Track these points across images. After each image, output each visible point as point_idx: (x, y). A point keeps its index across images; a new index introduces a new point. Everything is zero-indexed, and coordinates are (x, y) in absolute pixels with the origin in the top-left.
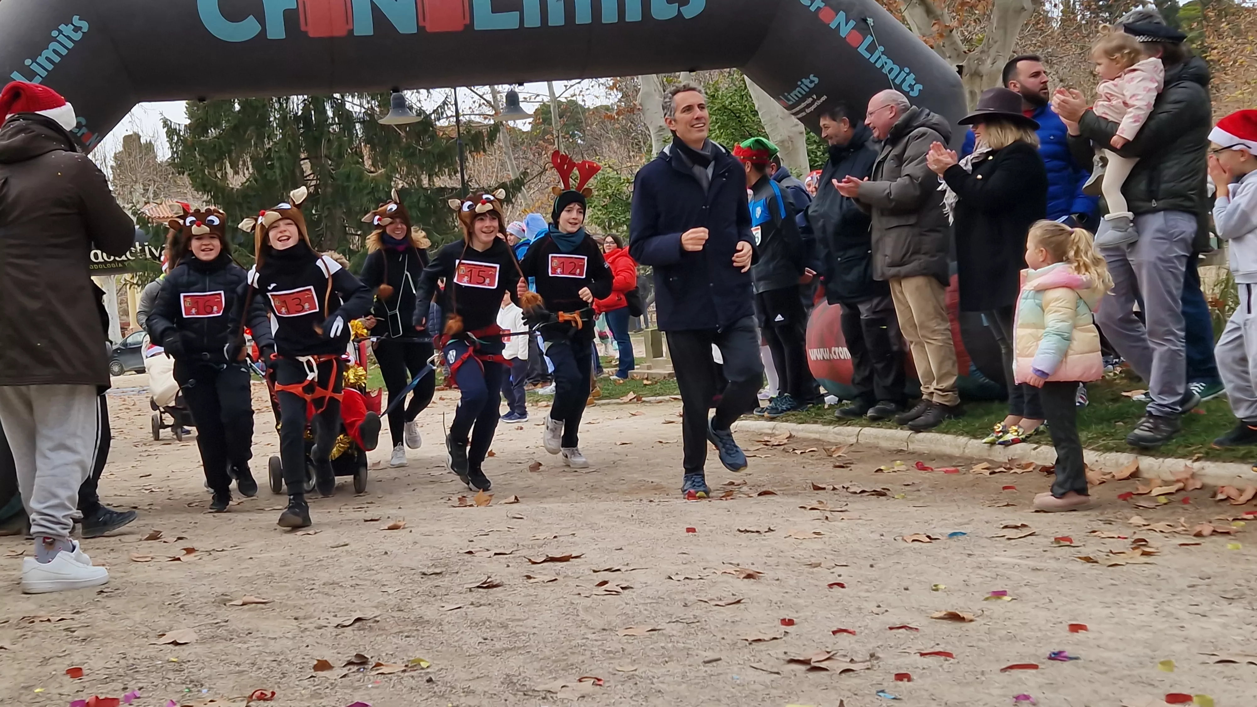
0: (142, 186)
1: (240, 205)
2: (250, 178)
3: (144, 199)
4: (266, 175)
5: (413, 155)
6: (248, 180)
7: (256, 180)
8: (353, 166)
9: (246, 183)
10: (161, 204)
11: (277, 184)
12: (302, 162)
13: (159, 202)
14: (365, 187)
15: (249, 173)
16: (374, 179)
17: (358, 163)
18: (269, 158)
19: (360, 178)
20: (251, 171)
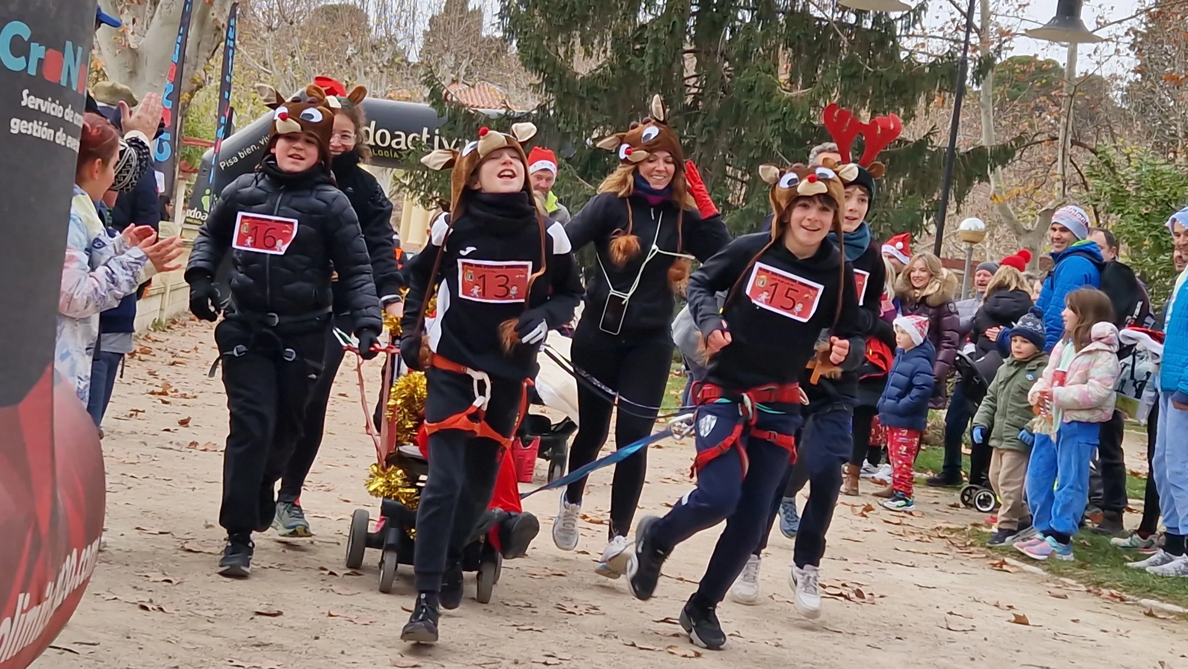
0: (453, 58)
1: (582, 100)
2: (604, 63)
3: (453, 76)
4: (629, 63)
5: (854, 76)
6: (600, 67)
7: (613, 69)
8: (763, 74)
9: (596, 70)
10: (473, 87)
11: (643, 79)
12: (685, 55)
13: (470, 83)
14: (772, 111)
15: (605, 57)
16: (789, 100)
17: (769, 71)
18: (638, 39)
19: (768, 96)
20: (609, 54)
